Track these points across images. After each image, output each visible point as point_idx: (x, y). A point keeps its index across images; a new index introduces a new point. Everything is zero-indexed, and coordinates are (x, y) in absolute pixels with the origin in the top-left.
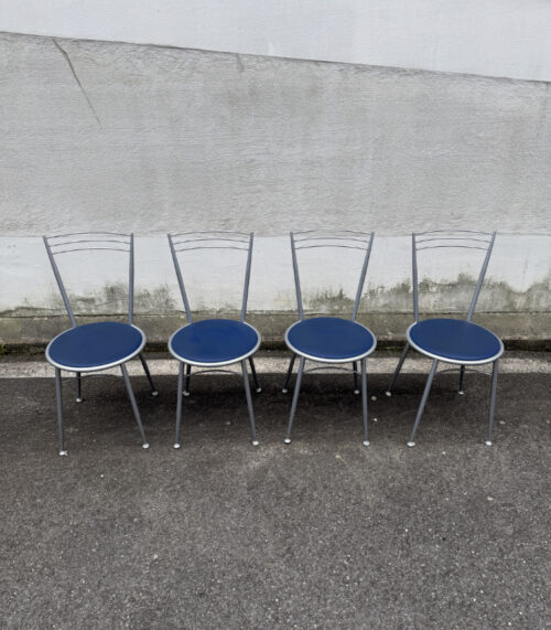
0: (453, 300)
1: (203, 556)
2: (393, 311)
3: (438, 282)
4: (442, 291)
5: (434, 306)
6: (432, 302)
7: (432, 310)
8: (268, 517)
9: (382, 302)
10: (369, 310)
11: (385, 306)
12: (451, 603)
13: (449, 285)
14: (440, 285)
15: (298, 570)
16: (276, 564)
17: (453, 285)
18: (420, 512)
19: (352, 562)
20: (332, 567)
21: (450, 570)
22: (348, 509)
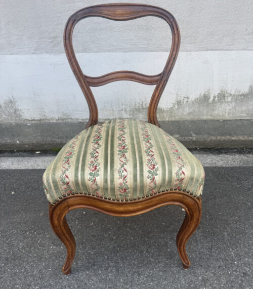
0: (244, 108)
2: (196, 118)
3: (233, 93)
4: (236, 100)
5: (229, 114)
6: (227, 111)
7: (227, 117)
9: (187, 110)
10: (177, 118)
11: (190, 114)
13: (242, 95)
14: (234, 95)
17: (244, 95)
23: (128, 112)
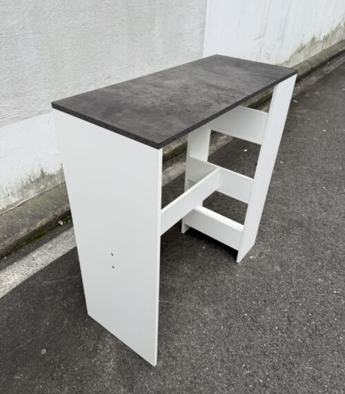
12: (310, 336)
18: (238, 296)
19: (250, 368)
20: (246, 385)
21: (288, 317)
22: (206, 334)
23: (16, 195)
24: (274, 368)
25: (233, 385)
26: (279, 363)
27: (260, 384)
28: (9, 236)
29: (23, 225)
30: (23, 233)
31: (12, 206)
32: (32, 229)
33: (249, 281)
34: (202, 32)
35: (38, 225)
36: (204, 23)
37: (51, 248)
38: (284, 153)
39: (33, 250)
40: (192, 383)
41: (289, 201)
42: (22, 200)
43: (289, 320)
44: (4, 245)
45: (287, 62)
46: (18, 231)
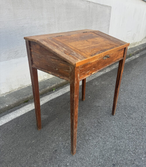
1: (100, 156)
8: (99, 133)
15: (122, 139)
16: (117, 142)
18: (122, 110)
19: (127, 128)
20: (126, 133)
21: (141, 116)
22: (111, 119)
24: (136, 129)
25: (121, 132)
26: (138, 128)
27: (131, 133)
28: (44, 88)
29: (48, 86)
30: (48, 88)
31: (45, 79)
32: (51, 87)
33: (127, 106)
34: (109, 28)
35: (53, 86)
36: (109, 25)
37: (57, 93)
38: (140, 71)
39: (51, 93)
40: (107, 130)
41: (142, 85)
42: (48, 78)
43: (142, 117)
44: (42, 90)
45: (141, 42)
46: (47, 87)
